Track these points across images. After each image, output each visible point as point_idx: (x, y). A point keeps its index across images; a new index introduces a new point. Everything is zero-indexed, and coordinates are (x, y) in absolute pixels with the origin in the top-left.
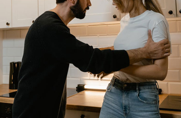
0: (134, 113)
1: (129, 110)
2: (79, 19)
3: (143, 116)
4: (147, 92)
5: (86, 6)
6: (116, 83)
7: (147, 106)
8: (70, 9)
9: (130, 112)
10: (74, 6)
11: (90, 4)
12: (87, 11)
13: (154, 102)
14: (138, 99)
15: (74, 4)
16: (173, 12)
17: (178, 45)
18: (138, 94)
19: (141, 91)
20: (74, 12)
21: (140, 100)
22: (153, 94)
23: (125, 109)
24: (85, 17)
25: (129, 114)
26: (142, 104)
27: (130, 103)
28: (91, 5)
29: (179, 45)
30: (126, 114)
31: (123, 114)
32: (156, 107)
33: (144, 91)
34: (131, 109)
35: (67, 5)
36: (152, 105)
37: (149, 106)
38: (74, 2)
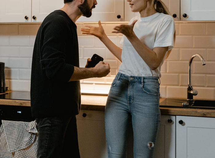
0: (138, 103)
1: (133, 100)
2: (85, 17)
3: (145, 106)
4: (150, 84)
5: (92, 5)
6: (121, 77)
7: (149, 97)
8: (78, 8)
9: (133, 101)
10: (81, 5)
11: (96, 2)
12: (93, 10)
13: (155, 94)
14: (143, 90)
15: (82, 3)
16: (177, 15)
17: (178, 49)
18: (142, 86)
19: (145, 84)
20: (81, 10)
21: (144, 91)
22: (156, 87)
23: (129, 99)
24: (92, 15)
25: (133, 104)
26: (145, 94)
27: (135, 94)
28: (97, 4)
29: (180, 48)
30: (130, 104)
31: (127, 104)
32: (156, 98)
33: (148, 84)
34: (135, 99)
35: (75, 4)
36: (154, 97)
37: (151, 97)
38: (82, 1)
